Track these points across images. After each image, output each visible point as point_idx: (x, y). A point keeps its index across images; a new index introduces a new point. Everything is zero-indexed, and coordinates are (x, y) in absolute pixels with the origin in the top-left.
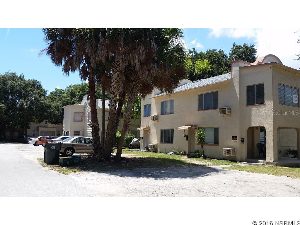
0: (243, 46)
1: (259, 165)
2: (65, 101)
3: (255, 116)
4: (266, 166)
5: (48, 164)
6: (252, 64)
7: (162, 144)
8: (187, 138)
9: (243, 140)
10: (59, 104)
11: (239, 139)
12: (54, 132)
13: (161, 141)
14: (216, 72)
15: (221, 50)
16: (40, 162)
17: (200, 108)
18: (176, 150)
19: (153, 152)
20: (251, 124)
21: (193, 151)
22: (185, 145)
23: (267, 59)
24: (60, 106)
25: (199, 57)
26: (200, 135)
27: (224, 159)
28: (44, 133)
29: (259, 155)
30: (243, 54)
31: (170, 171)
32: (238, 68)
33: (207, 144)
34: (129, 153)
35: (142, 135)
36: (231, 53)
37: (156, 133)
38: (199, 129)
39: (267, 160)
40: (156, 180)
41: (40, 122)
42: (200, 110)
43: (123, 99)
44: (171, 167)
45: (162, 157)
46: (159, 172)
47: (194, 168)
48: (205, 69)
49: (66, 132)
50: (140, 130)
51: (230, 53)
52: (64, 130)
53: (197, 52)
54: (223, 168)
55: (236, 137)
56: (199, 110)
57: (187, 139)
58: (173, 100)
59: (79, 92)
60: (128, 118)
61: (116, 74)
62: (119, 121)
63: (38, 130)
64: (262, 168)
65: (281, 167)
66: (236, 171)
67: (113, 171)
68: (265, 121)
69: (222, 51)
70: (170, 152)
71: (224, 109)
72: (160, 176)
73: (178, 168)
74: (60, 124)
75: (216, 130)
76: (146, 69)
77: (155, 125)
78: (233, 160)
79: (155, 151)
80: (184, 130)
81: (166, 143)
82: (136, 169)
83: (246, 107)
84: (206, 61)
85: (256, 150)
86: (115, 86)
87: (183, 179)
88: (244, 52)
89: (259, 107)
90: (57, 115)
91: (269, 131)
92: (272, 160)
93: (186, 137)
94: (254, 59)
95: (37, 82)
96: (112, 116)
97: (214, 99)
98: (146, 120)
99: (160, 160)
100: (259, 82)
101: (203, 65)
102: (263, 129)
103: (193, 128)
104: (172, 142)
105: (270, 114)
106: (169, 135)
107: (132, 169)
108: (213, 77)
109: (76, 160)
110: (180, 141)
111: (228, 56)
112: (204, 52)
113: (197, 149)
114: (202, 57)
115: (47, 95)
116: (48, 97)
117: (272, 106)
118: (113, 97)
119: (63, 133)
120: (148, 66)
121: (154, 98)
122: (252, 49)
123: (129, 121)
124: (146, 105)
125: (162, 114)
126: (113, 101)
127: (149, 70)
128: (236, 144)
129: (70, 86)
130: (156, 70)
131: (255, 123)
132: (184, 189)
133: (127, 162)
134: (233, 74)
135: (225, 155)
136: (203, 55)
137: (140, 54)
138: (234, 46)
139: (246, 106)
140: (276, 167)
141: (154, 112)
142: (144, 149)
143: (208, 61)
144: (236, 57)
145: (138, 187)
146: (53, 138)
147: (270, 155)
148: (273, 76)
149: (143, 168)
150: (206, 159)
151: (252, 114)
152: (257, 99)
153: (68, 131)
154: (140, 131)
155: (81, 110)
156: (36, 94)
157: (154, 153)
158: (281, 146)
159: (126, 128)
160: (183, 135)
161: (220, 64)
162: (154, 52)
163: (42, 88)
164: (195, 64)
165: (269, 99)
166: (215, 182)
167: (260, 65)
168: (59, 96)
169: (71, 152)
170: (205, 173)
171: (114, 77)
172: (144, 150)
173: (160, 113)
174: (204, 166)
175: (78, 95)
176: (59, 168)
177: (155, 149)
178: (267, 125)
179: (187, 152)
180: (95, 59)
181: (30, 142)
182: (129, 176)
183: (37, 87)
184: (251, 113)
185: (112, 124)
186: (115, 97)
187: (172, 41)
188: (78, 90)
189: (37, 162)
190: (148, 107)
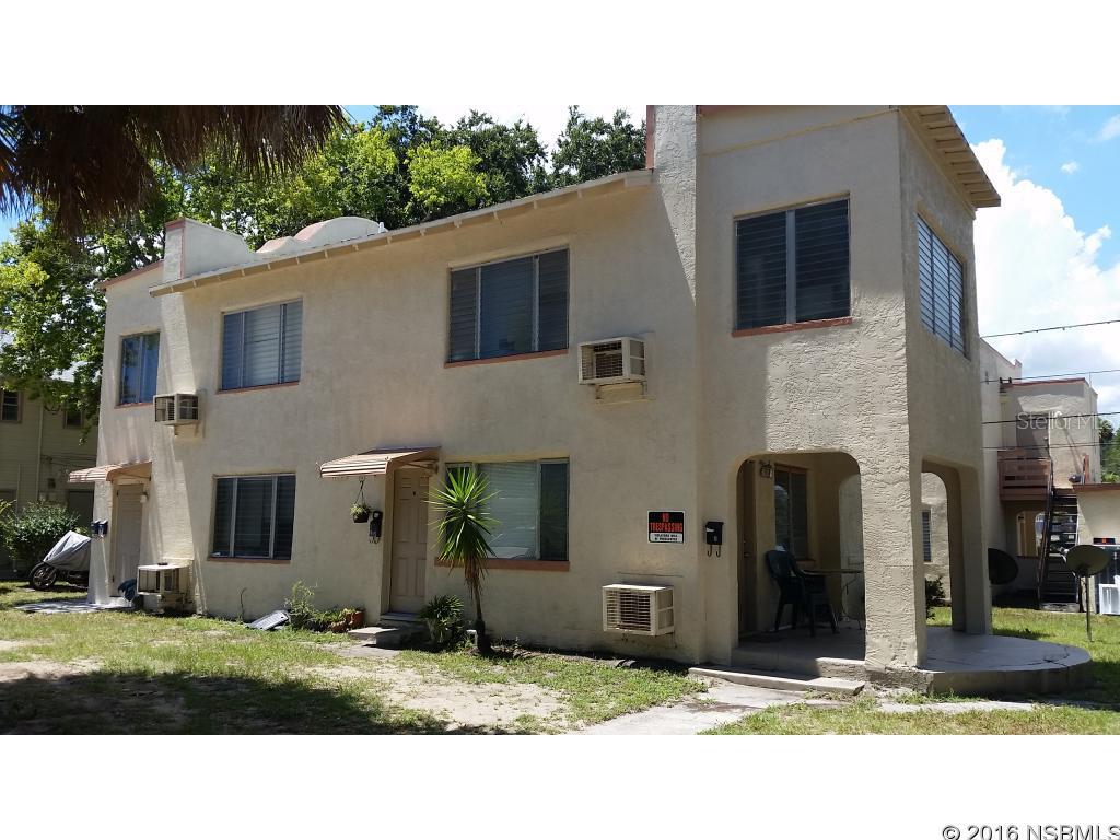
3: (789, 388)
7: (219, 565)
8: (376, 528)
9: (713, 533)
11: (693, 526)
13: (219, 546)
15: (524, 125)
17: (460, 350)
18: (308, 603)
19: (168, 613)
20: (763, 439)
21: (409, 602)
22: (359, 567)
26: (461, 509)
27: (600, 652)
35: (103, 512)
37: (184, 501)
38: (449, 471)
39: (874, 659)
42: (457, 358)
48: (462, 185)
50: (92, 483)
53: (417, 113)
55: (677, 519)
56: (450, 361)
57: (379, 535)
58: (297, 304)
68: (854, 422)
69: (529, 128)
70: (269, 613)
71: (606, 346)
75: (554, 477)
77: (183, 452)
78: (664, 660)
79: (174, 604)
80: (363, 478)
81: (243, 560)
83: (733, 341)
84: (462, 153)
89: (813, 338)
91: (880, 477)
92: (908, 661)
93: (370, 519)
97: (543, 297)
98: (130, 422)
100: (816, 192)
101: (450, 166)
102: (843, 466)
103: (416, 467)
104: (283, 552)
105: (884, 378)
106: (265, 507)
110: (329, 547)
113: (440, 594)
117: (903, 326)
121: (176, 288)
124: (137, 337)
125: (226, 385)
128: (678, 556)
134: (658, 143)
135: (611, 627)
138: (573, 121)
139: (734, 335)
141: (181, 376)
142: (114, 596)
143: (473, 156)
147: (894, 630)
151: (770, 378)
152: (798, 295)
154: (90, 486)
160: (355, 509)
164: (411, 159)
165: (880, 291)
172: (113, 604)
173: (214, 379)
177: (173, 596)
178: (865, 443)
179: (375, 609)
184: (765, 374)
190: (142, 350)
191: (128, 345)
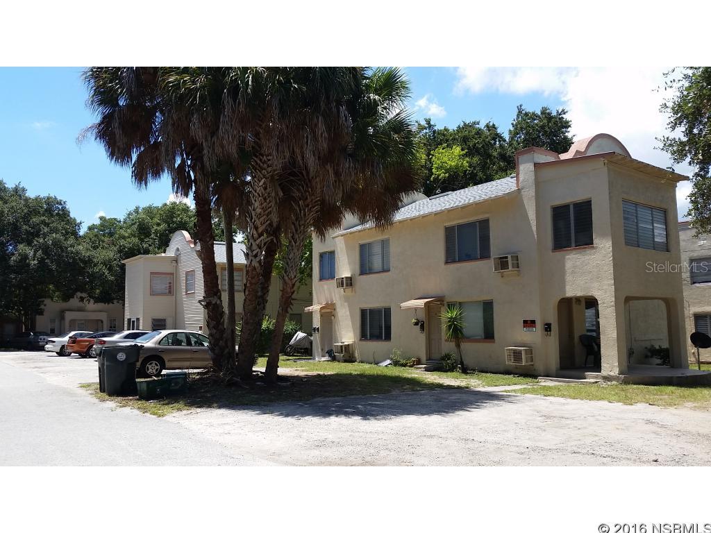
0: (539, 113)
1: (587, 382)
2: (125, 247)
3: (573, 272)
4: (601, 386)
5: (110, 394)
6: (563, 156)
7: (364, 343)
8: (422, 327)
9: (548, 327)
10: (111, 254)
11: (539, 325)
12: (102, 322)
13: (364, 336)
14: (480, 174)
15: (491, 124)
16: (90, 392)
17: (450, 258)
18: (398, 354)
19: (346, 361)
20: (565, 294)
21: (436, 356)
22: (417, 342)
23: (595, 144)
24: (115, 260)
25: (441, 140)
26: (452, 320)
27: (507, 372)
28: (77, 326)
29: (586, 362)
30: (540, 132)
31: (392, 402)
32: (531, 167)
33: (470, 339)
34: (290, 366)
35: (316, 323)
36: (512, 129)
37: (349, 318)
38: (449, 305)
39: (604, 372)
40: (367, 421)
41: (67, 297)
42: (449, 261)
43: (275, 241)
44: (394, 393)
45: (367, 372)
46: (370, 404)
47: (444, 393)
48: (457, 166)
49: (134, 322)
50: (312, 312)
51: (510, 131)
52: (127, 316)
53: (436, 128)
54: (509, 391)
55: (533, 322)
56: (447, 263)
57: (423, 330)
58: (388, 240)
59: (158, 225)
60: (291, 286)
61: (261, 184)
62: (268, 291)
63: (62, 318)
64: (593, 389)
65: (635, 386)
66: (537, 396)
67: (265, 406)
68: (596, 285)
69: (494, 125)
70: (385, 360)
71: (503, 258)
72: (373, 413)
73: (409, 395)
74: (115, 301)
75: (488, 307)
76: (331, 171)
77: (347, 299)
78: (529, 373)
79: (348, 358)
80: (416, 309)
81: (373, 341)
82: (316, 400)
83: (552, 254)
84: (457, 150)
85: (579, 350)
86: (259, 211)
87: (425, 418)
88: (543, 127)
89: (581, 253)
90: (108, 280)
91: (605, 305)
92: (615, 372)
93: (420, 324)
94: (565, 145)
95: (58, 203)
96: (254, 281)
97: (480, 238)
98: (326, 287)
99: (365, 379)
100: (580, 197)
101: (450, 158)
102: (591, 303)
103: (437, 304)
104: (388, 337)
105: (606, 268)
106: (380, 320)
107: (308, 400)
108: (475, 187)
109: (176, 384)
110: (405, 335)
111: (507, 137)
112: (452, 127)
113: (447, 352)
114: (447, 140)
115: (82, 233)
116: (84, 237)
117: (611, 249)
118: (256, 235)
119: (126, 322)
120: (334, 166)
121: (342, 236)
122: (560, 119)
123: (292, 291)
124: (325, 253)
125: (362, 273)
126: (254, 247)
127: (337, 174)
128: (533, 337)
129: (137, 211)
130: (353, 174)
131: (573, 289)
132: (431, 436)
133: (293, 384)
134: (521, 178)
135: (510, 363)
136: (451, 136)
137: (315, 138)
138: (520, 112)
139: (553, 252)
140: (624, 387)
141: (345, 269)
142: (324, 356)
143: (462, 150)
144: (525, 140)
145: (330, 436)
146: (104, 336)
147: (611, 361)
148: (611, 184)
149: (330, 396)
150: (468, 373)
151: (566, 268)
152: (575, 236)
153: (138, 319)
154: (311, 314)
155: (168, 268)
156: (55, 230)
157: (347, 364)
158: (633, 340)
159: (287, 308)
160: (414, 321)
161: (489, 156)
162: (347, 134)
163: (69, 216)
164: (433, 155)
165: (603, 235)
166: (495, 421)
167: (580, 159)
168: (111, 235)
169: (156, 367)
170: (471, 404)
171: (256, 192)
172: (323, 359)
173: (358, 271)
174: (467, 388)
175: (156, 232)
176: (140, 402)
177: (348, 355)
178: (600, 293)
179: (424, 359)
180: (214, 149)
181: (48, 347)
182: (304, 414)
183: (58, 214)
184: (564, 267)
185: (254, 298)
186: (260, 237)
187: (385, 108)
188: (156, 220)
189: (83, 391)
190: (328, 259)
191: (322, 255)
